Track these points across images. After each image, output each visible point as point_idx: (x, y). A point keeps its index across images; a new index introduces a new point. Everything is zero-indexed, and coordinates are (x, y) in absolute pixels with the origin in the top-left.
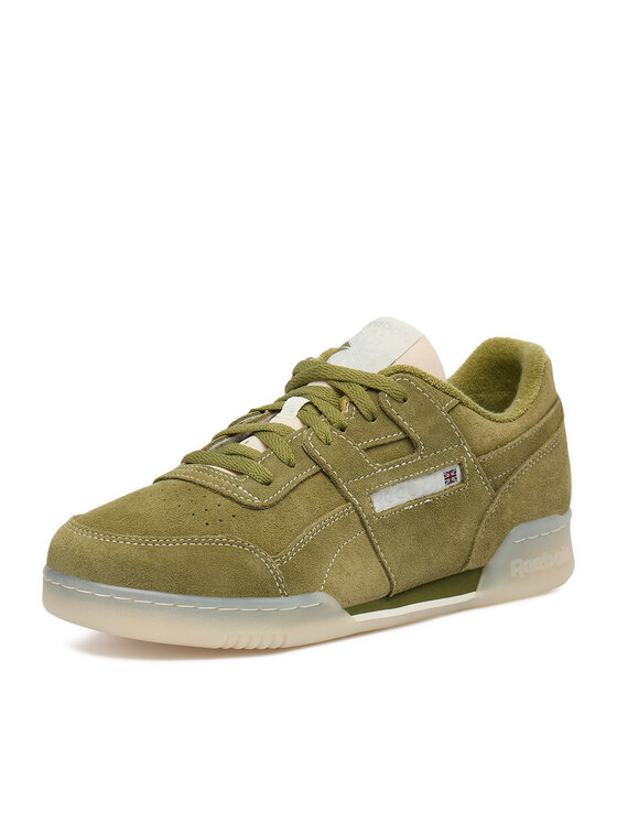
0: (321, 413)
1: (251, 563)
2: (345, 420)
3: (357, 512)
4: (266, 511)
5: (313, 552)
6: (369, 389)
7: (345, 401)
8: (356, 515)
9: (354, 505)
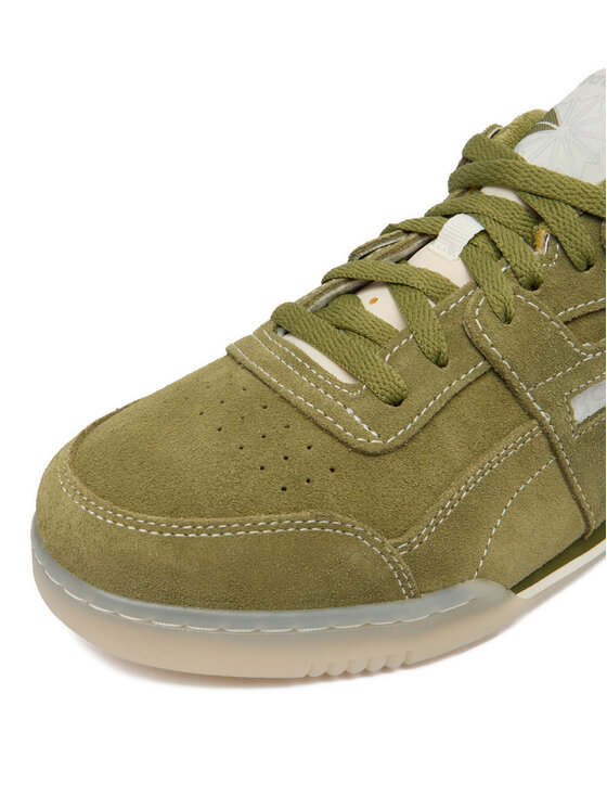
0: (500, 254)
1: (355, 558)
2: (539, 269)
3: (547, 435)
4: (389, 458)
5: (466, 519)
6: (586, 214)
7: (542, 232)
8: (543, 440)
9: (541, 425)
